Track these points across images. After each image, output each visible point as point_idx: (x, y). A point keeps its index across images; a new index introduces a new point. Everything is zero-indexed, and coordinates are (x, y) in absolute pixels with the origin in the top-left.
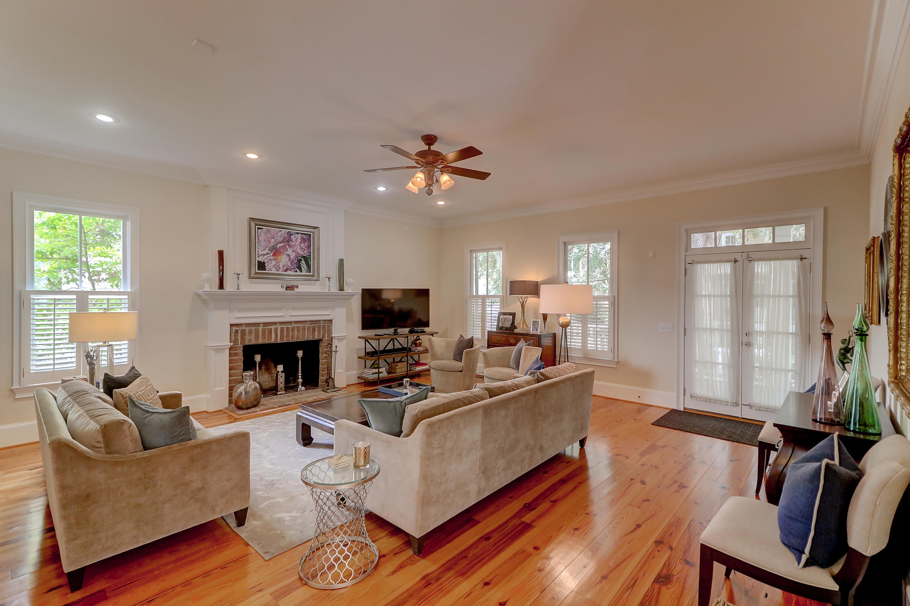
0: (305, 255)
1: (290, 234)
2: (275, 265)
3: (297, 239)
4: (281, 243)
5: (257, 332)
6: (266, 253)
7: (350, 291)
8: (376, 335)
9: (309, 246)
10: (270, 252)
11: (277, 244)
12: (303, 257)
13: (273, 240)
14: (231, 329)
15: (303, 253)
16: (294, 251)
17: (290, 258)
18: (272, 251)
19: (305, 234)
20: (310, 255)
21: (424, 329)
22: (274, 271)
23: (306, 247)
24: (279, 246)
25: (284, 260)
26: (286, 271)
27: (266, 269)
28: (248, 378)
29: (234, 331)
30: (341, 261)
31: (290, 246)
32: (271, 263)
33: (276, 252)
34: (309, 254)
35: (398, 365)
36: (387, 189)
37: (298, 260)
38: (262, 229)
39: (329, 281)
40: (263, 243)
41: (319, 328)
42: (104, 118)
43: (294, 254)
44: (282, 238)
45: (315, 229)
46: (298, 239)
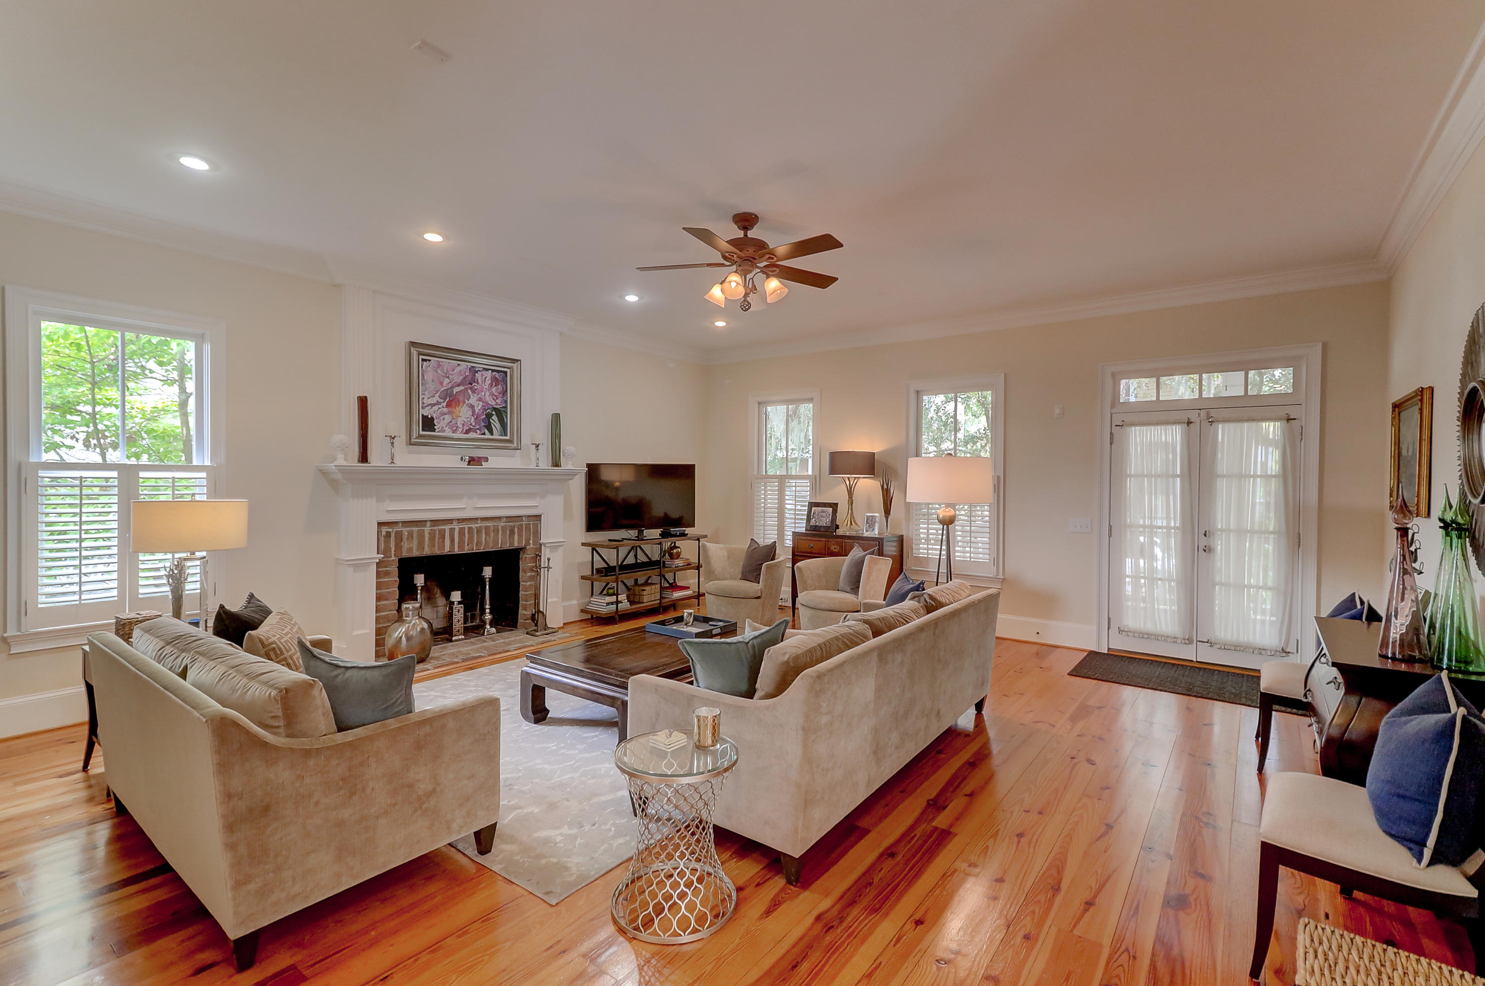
0: (498, 407)
1: (474, 371)
2: (451, 422)
3: (485, 379)
4: (459, 385)
5: (421, 535)
6: (435, 402)
7: (570, 467)
8: (610, 540)
9: (504, 392)
10: (442, 401)
11: (452, 387)
12: (495, 409)
13: (446, 381)
14: (379, 530)
15: (493, 403)
16: (480, 400)
17: (474, 411)
18: (445, 399)
19: (498, 371)
20: (506, 407)
21: (685, 530)
22: (448, 433)
23: (500, 393)
24: (456, 390)
25: (464, 414)
26: (467, 432)
27: (435, 429)
28: (411, 613)
29: (384, 533)
30: (556, 418)
31: (474, 391)
32: (444, 419)
33: (452, 401)
34: (504, 405)
35: (645, 590)
36: (641, 298)
37: (486, 414)
38: (430, 360)
39: (537, 450)
40: (431, 386)
41: (520, 528)
42: (194, 163)
43: (481, 403)
44: (462, 377)
45: (514, 363)
46: (487, 379)
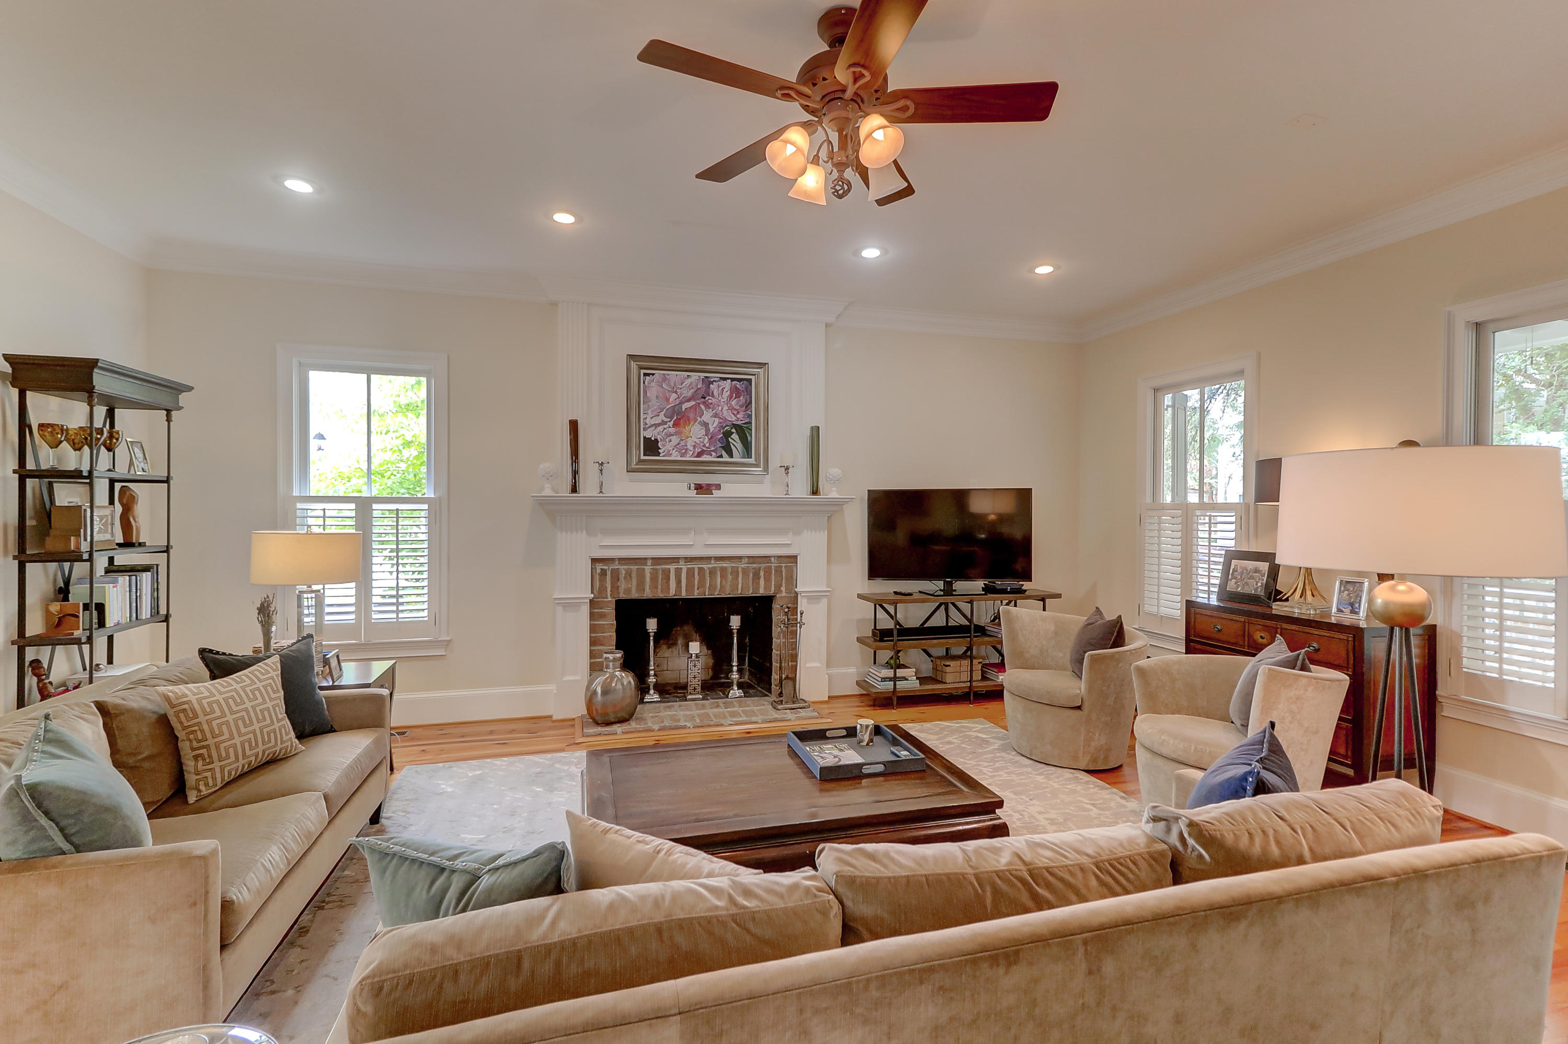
0: (739, 423)
1: (708, 382)
2: (679, 444)
3: (722, 390)
4: (689, 400)
5: (641, 574)
6: (660, 421)
7: (834, 495)
8: (896, 593)
9: (748, 405)
10: (669, 420)
11: (681, 403)
12: (735, 426)
13: (674, 396)
14: (593, 567)
15: (734, 418)
16: (716, 415)
17: (707, 430)
18: (671, 418)
19: (739, 380)
20: (750, 423)
21: (1023, 585)
22: (675, 456)
23: (741, 406)
24: (685, 406)
25: (695, 434)
26: (699, 455)
27: (660, 453)
28: (611, 664)
29: (599, 571)
30: (815, 431)
31: (708, 406)
32: (671, 441)
33: (680, 419)
34: (747, 420)
35: (949, 666)
36: (885, 251)
37: (723, 433)
38: (653, 374)
39: (787, 473)
40: (655, 403)
41: (768, 572)
42: (299, 186)
43: (717, 420)
44: (692, 390)
45: (761, 368)
46: (725, 390)
